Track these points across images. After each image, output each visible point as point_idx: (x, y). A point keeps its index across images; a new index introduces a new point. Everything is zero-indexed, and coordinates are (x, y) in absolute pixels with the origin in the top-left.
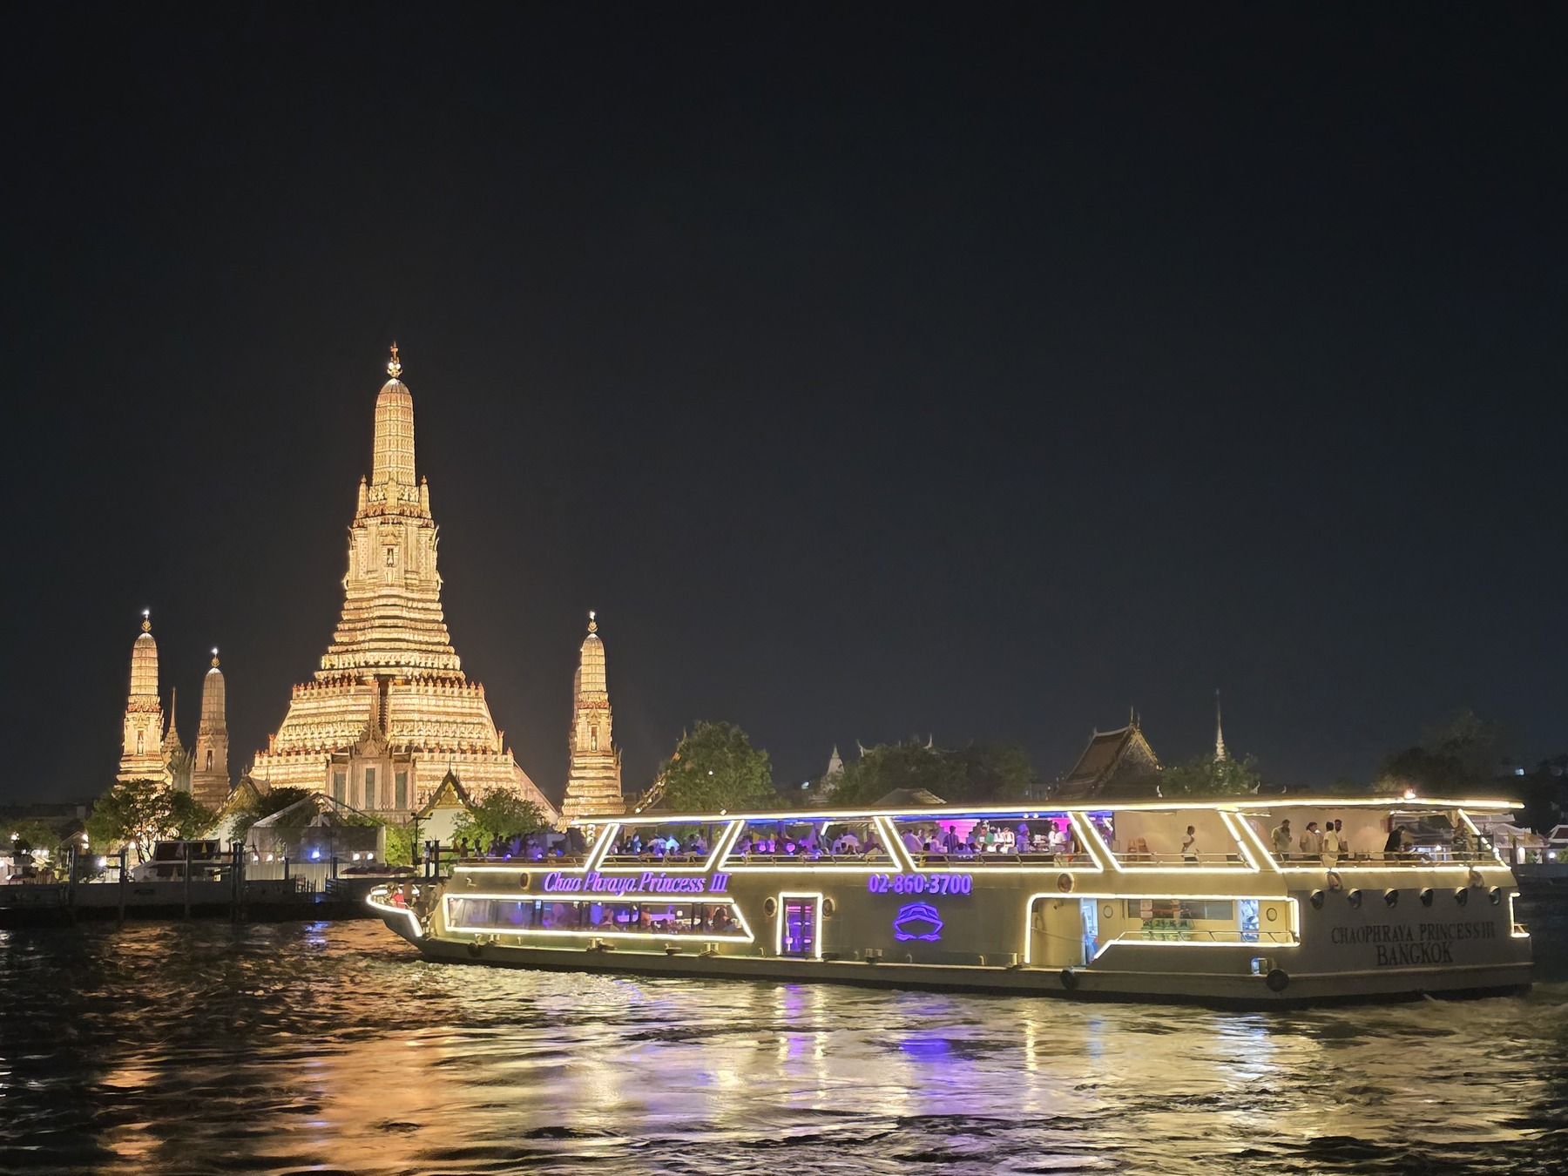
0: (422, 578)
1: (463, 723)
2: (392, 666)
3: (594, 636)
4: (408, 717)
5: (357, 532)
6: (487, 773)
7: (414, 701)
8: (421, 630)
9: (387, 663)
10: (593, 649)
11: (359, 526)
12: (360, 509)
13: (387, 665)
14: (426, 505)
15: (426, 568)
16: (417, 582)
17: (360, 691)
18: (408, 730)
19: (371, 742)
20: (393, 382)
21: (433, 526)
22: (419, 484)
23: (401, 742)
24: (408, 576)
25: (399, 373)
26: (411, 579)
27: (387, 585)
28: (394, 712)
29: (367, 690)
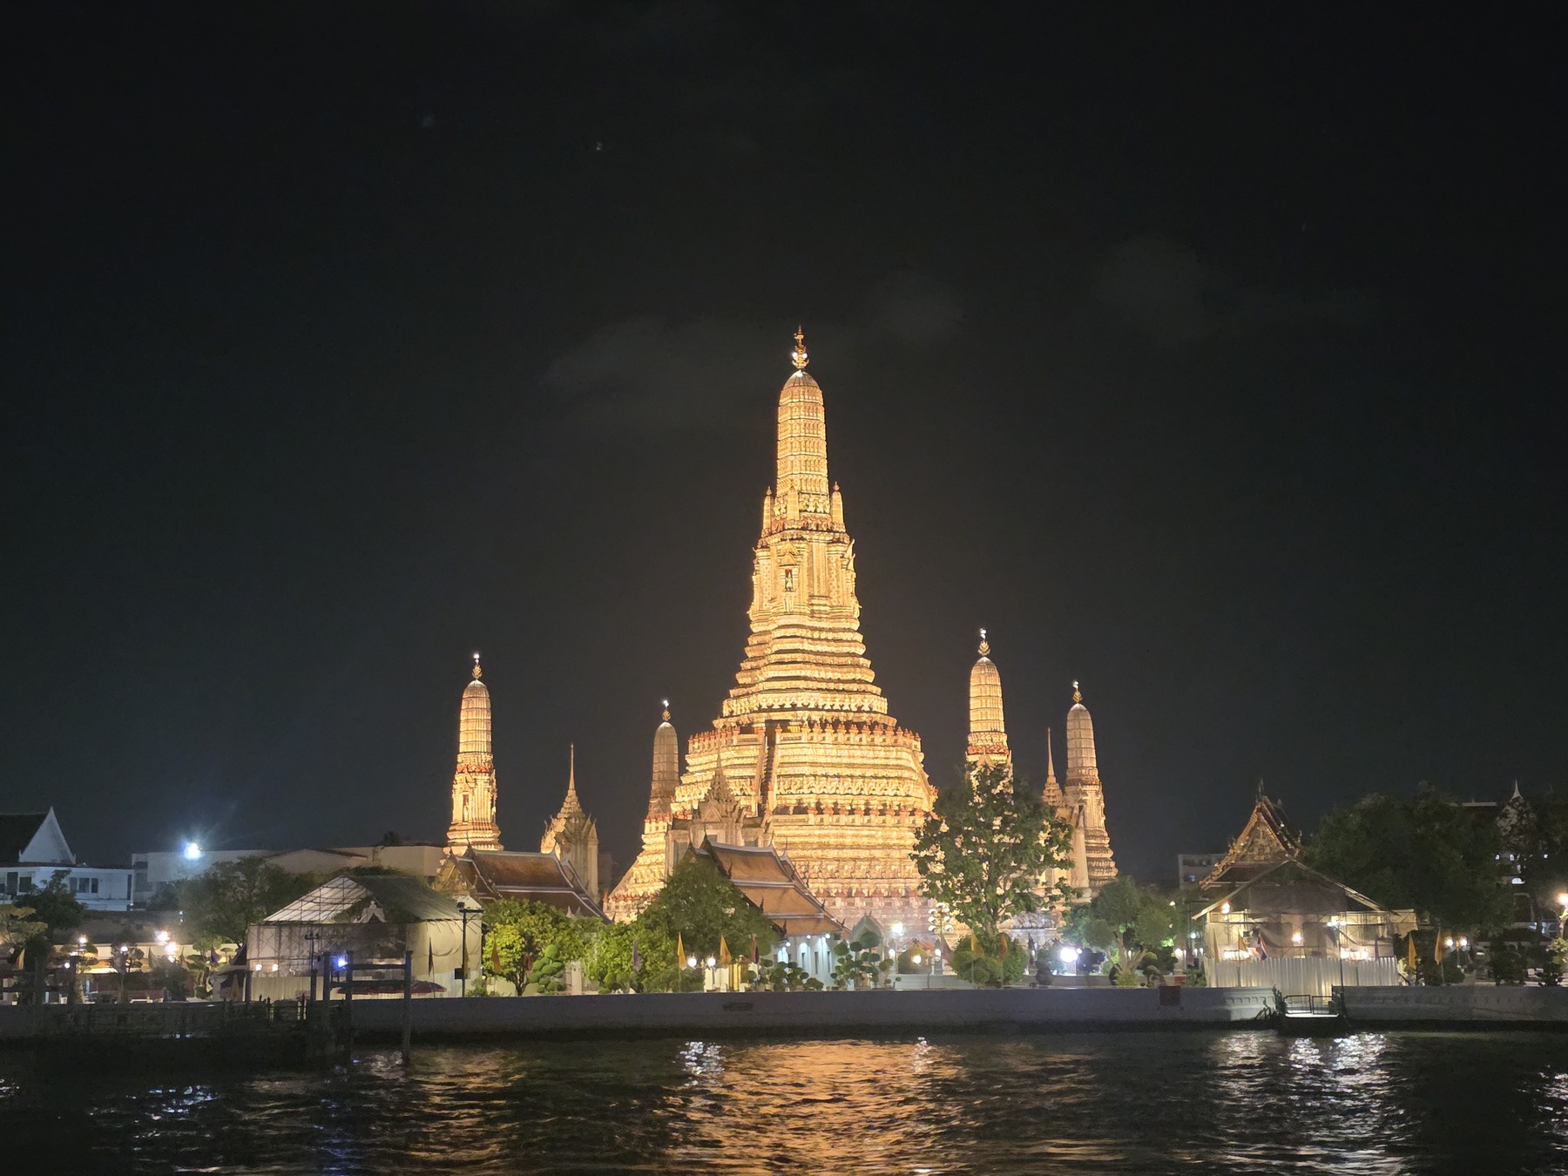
0: (835, 604)
1: (876, 778)
2: (787, 710)
3: (985, 659)
4: (798, 770)
5: (760, 553)
6: (901, 838)
7: (805, 751)
8: (830, 665)
9: (782, 706)
10: (983, 677)
11: (762, 547)
12: (765, 527)
13: (782, 709)
14: (839, 516)
15: (838, 592)
16: (827, 609)
17: (745, 740)
18: (796, 787)
19: (713, 803)
20: (799, 374)
21: (848, 542)
22: (831, 491)
23: (788, 801)
24: (814, 602)
25: (805, 365)
26: (819, 605)
27: (786, 613)
28: (782, 764)
29: (752, 740)
